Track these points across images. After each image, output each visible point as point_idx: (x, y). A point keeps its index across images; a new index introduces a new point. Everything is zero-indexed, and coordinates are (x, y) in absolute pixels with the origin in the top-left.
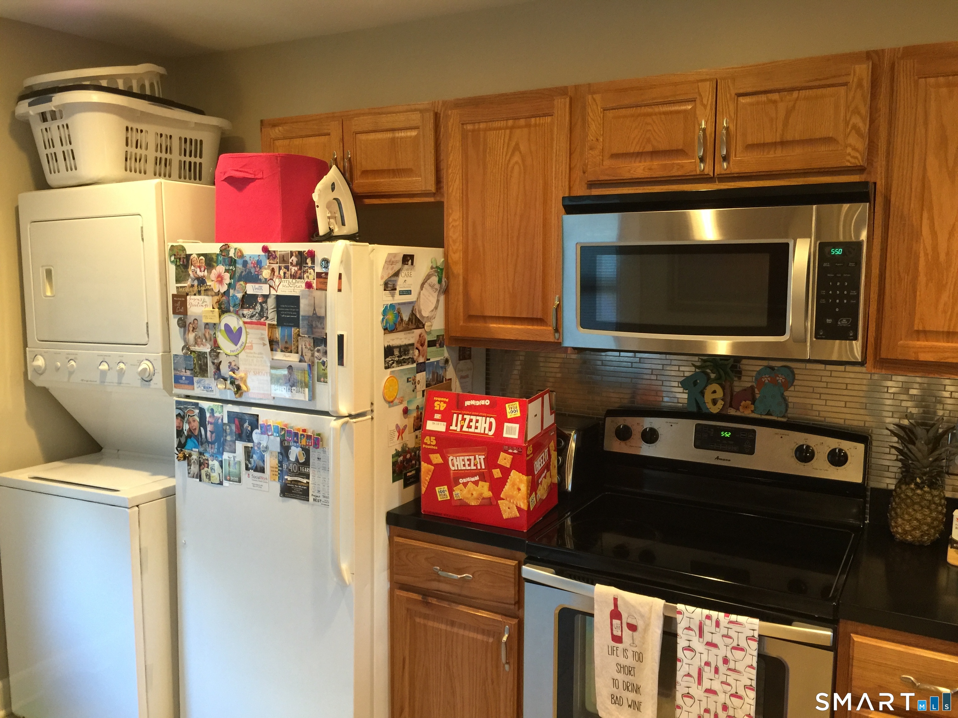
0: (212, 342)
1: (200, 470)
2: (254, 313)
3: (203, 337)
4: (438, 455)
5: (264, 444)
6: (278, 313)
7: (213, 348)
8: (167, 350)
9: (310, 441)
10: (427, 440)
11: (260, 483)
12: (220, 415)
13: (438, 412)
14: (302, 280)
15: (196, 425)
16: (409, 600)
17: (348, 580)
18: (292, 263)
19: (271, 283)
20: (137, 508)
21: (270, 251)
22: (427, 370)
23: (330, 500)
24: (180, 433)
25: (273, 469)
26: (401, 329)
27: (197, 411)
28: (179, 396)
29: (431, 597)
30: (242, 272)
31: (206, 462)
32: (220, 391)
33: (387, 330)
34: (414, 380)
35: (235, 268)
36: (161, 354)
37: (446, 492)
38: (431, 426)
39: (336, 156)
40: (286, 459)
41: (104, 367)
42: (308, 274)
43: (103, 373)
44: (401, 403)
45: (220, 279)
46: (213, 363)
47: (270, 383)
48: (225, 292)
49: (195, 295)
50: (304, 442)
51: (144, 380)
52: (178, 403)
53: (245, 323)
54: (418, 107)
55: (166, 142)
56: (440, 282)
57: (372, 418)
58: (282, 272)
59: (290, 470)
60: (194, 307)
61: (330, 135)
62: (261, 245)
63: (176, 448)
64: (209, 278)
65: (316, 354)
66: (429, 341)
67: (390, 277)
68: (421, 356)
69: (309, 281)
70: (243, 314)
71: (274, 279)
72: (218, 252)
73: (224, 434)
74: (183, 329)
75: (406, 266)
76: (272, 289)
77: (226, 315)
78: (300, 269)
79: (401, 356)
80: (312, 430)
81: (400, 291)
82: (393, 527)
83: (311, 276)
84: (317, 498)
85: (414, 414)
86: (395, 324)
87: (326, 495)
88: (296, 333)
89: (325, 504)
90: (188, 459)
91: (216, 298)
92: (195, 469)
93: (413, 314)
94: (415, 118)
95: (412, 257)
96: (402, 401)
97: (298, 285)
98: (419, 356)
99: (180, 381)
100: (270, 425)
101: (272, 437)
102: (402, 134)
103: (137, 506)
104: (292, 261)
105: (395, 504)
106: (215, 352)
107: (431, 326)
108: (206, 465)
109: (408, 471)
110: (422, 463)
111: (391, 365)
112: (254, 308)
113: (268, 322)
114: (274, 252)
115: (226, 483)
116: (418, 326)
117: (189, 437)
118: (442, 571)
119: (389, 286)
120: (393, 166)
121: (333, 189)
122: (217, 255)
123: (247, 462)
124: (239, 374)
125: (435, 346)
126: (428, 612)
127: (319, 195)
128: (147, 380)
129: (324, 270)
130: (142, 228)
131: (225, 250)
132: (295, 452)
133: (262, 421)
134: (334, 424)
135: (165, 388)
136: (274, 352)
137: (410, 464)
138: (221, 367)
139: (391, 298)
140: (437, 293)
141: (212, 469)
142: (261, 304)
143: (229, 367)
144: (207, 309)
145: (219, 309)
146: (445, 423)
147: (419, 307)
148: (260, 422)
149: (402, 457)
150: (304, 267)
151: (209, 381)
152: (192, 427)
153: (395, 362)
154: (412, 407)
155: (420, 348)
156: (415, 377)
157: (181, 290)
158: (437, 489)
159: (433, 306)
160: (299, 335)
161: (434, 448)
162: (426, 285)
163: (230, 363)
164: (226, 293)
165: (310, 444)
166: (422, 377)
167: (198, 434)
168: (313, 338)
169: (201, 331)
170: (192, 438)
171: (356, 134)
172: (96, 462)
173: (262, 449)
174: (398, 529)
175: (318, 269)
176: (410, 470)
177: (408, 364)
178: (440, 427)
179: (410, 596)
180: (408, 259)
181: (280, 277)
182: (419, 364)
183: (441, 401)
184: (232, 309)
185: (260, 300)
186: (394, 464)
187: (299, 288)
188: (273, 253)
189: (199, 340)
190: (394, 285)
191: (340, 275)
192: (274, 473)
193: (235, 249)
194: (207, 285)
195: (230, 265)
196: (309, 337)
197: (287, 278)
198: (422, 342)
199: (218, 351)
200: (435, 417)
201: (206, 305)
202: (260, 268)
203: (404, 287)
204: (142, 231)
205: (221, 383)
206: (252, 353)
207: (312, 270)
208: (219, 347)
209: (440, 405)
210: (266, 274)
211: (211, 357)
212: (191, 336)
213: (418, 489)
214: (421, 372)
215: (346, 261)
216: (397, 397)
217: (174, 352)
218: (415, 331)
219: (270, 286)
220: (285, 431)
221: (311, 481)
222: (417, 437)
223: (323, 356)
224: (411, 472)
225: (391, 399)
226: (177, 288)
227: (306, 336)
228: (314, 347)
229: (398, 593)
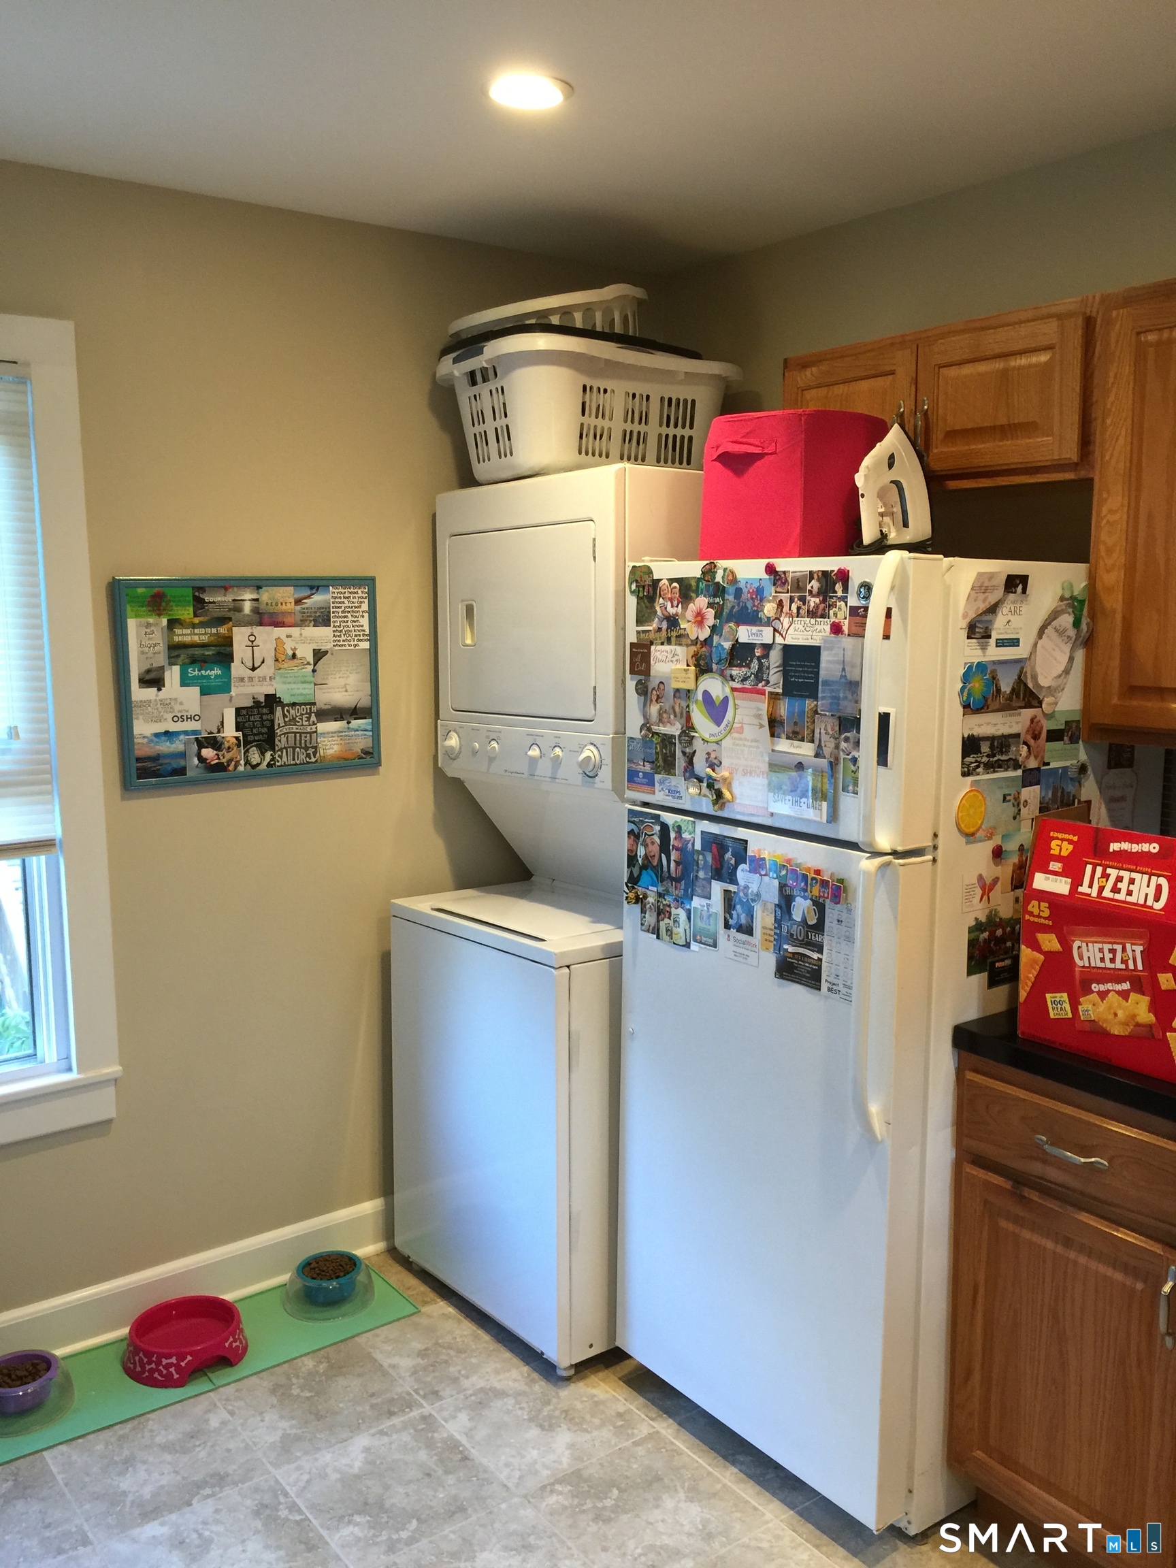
0: (684, 720)
1: (658, 921)
2: (749, 674)
3: (671, 711)
4: (1053, 936)
5: (754, 888)
6: (786, 674)
7: (684, 729)
8: (620, 730)
9: (826, 891)
10: (1033, 906)
11: (746, 952)
12: (690, 836)
13: (1058, 858)
14: (826, 620)
15: (655, 849)
16: (987, 1184)
17: (881, 1134)
18: (810, 592)
19: (777, 624)
20: (567, 970)
21: (777, 572)
22: (1043, 781)
23: (854, 992)
24: (632, 859)
25: (765, 931)
26: (997, 706)
27: (657, 828)
28: (634, 803)
29: (1029, 1187)
30: (733, 607)
31: (668, 909)
32: (691, 798)
33: (969, 708)
34: (1017, 799)
35: (723, 600)
36: (611, 736)
37: (1064, 1005)
38: (1041, 882)
39: (902, 410)
40: (787, 917)
41: (534, 752)
42: (837, 610)
43: (533, 760)
44: (990, 838)
45: (699, 618)
46: (684, 753)
47: (767, 790)
48: (706, 639)
49: (662, 644)
50: (816, 891)
51: (588, 776)
52: (630, 811)
53: (733, 690)
54: (1054, 310)
55: (641, 404)
56: (1077, 624)
57: (934, 860)
58: (794, 607)
59: (792, 935)
60: (661, 663)
61: (894, 374)
62: (765, 561)
63: (626, 883)
64: (684, 616)
65: (843, 745)
66: (1048, 731)
67: (981, 615)
68: (1032, 758)
69: (837, 621)
70: (731, 676)
71: (781, 619)
72: (698, 574)
73: (695, 868)
74: (643, 697)
75: (1011, 595)
76: (777, 635)
77: (706, 676)
78: (824, 601)
79: (994, 756)
80: (830, 873)
81: (997, 640)
82: (964, 1053)
83: (841, 614)
84: (834, 987)
85: (1015, 859)
86: (985, 698)
87: (849, 984)
88: (811, 709)
89: (847, 998)
90: (642, 902)
91: (693, 649)
92: (650, 918)
93: (1020, 682)
94: (1049, 331)
95: (1024, 579)
96: (992, 834)
97: (819, 627)
98: (1028, 757)
99: (635, 779)
100: (764, 859)
101: (766, 879)
102: (1023, 361)
103: (568, 967)
104: (812, 587)
105: (971, 1013)
106: (688, 735)
107: (1056, 704)
108: (667, 915)
109: (997, 958)
110: (1023, 947)
111: (974, 770)
112: (748, 666)
113: (768, 689)
114: (784, 573)
115: (694, 946)
116: (1030, 703)
117: (644, 867)
118: (1051, 1145)
119: (977, 630)
120: (1002, 420)
121: (891, 466)
122: (699, 580)
123: (728, 916)
124: (723, 773)
125: (1063, 740)
126: (1022, 1214)
127: (865, 476)
128: (590, 774)
129: (863, 602)
130: (594, 540)
131: (709, 572)
132: (802, 907)
133: (753, 851)
134: (868, 864)
135: (614, 789)
136: (776, 739)
137: (1003, 946)
138: (695, 760)
139: (979, 652)
140: (1069, 646)
141: (675, 921)
142: (759, 659)
143: (707, 760)
144: (678, 666)
145: (695, 666)
146: (1069, 880)
147: (1033, 668)
148: (750, 853)
149: (987, 933)
150: (831, 597)
151: (677, 781)
152: (650, 852)
153: (982, 765)
154: (1012, 846)
155: (1032, 742)
156: (1019, 793)
157: (643, 636)
158: (1048, 996)
159: (1061, 668)
160: (816, 712)
161: (1047, 922)
162: (1049, 631)
163: (708, 754)
164: (708, 641)
165: (826, 895)
166: (1031, 794)
167: (657, 865)
168: (839, 718)
169: (668, 702)
170: (649, 870)
171: (939, 368)
172: (523, 895)
173: (750, 897)
174: (974, 1059)
175: (853, 601)
176: (1002, 957)
177: (1006, 770)
178: (1061, 886)
179: (992, 1180)
180: (1016, 583)
181: (791, 616)
182: (1028, 772)
183: (1063, 840)
184: (714, 667)
185: (758, 652)
186: (972, 944)
187: (820, 634)
188: (783, 576)
189: (665, 716)
190: (987, 628)
191: (889, 611)
192: (768, 938)
193: (725, 570)
194: (680, 629)
195: (715, 596)
196: (832, 715)
197: (802, 617)
198: (1037, 732)
199: (692, 734)
200: (1051, 868)
201: (677, 661)
202: (761, 600)
203: (1006, 633)
204: (594, 546)
205: (694, 786)
206: (741, 739)
207: (842, 603)
208: (692, 728)
209: (1061, 846)
210: (769, 609)
211: (680, 743)
212: (654, 709)
213: (1014, 994)
214: (1031, 785)
215: (900, 586)
216: (983, 827)
217: (629, 734)
218: (1023, 711)
219: (775, 630)
220: (787, 870)
221: (824, 957)
222: (1017, 900)
223: (854, 749)
224: (1003, 960)
225: (972, 830)
226: (638, 632)
227: (827, 713)
228: (840, 734)
229: (968, 1170)
